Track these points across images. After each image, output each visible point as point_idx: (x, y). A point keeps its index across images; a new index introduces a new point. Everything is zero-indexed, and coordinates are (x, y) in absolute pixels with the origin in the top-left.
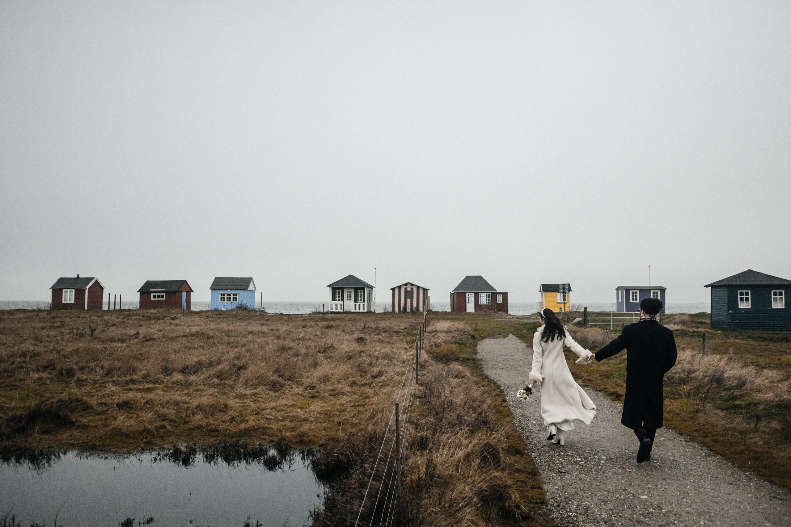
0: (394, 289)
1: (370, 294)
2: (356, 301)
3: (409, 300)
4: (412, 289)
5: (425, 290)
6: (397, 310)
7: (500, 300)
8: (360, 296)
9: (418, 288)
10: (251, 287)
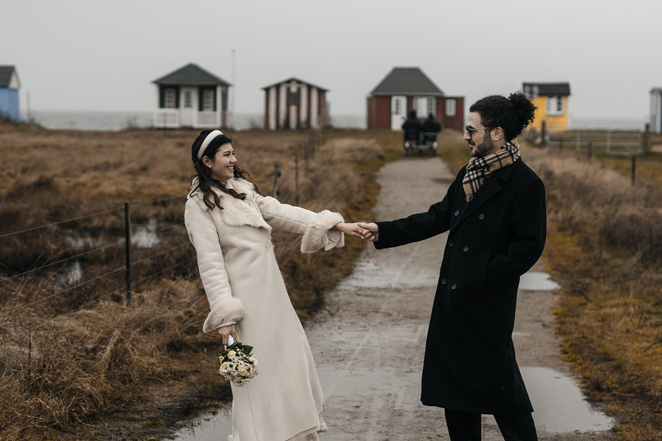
0: (267, 90)
1: (225, 96)
2: (201, 108)
3: (293, 109)
4: (299, 90)
5: (322, 92)
6: (273, 125)
7: (451, 110)
8: (209, 102)
9: (310, 87)
10: (13, 84)
